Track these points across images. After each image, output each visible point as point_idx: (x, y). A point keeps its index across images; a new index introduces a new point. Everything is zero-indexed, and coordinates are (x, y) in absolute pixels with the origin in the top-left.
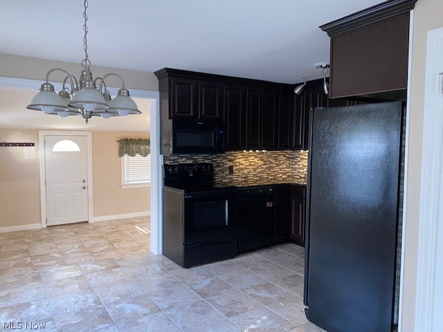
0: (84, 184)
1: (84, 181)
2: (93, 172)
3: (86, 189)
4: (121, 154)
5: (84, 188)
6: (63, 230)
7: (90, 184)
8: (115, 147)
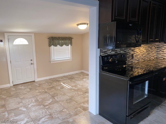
0: (32, 62)
1: (31, 60)
2: (36, 55)
3: (33, 65)
4: (50, 46)
5: (32, 64)
6: (23, 87)
7: (35, 61)
8: (47, 42)
